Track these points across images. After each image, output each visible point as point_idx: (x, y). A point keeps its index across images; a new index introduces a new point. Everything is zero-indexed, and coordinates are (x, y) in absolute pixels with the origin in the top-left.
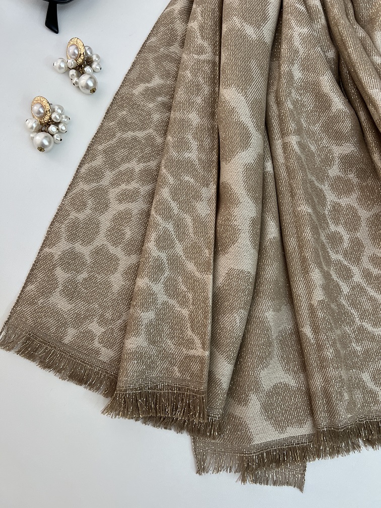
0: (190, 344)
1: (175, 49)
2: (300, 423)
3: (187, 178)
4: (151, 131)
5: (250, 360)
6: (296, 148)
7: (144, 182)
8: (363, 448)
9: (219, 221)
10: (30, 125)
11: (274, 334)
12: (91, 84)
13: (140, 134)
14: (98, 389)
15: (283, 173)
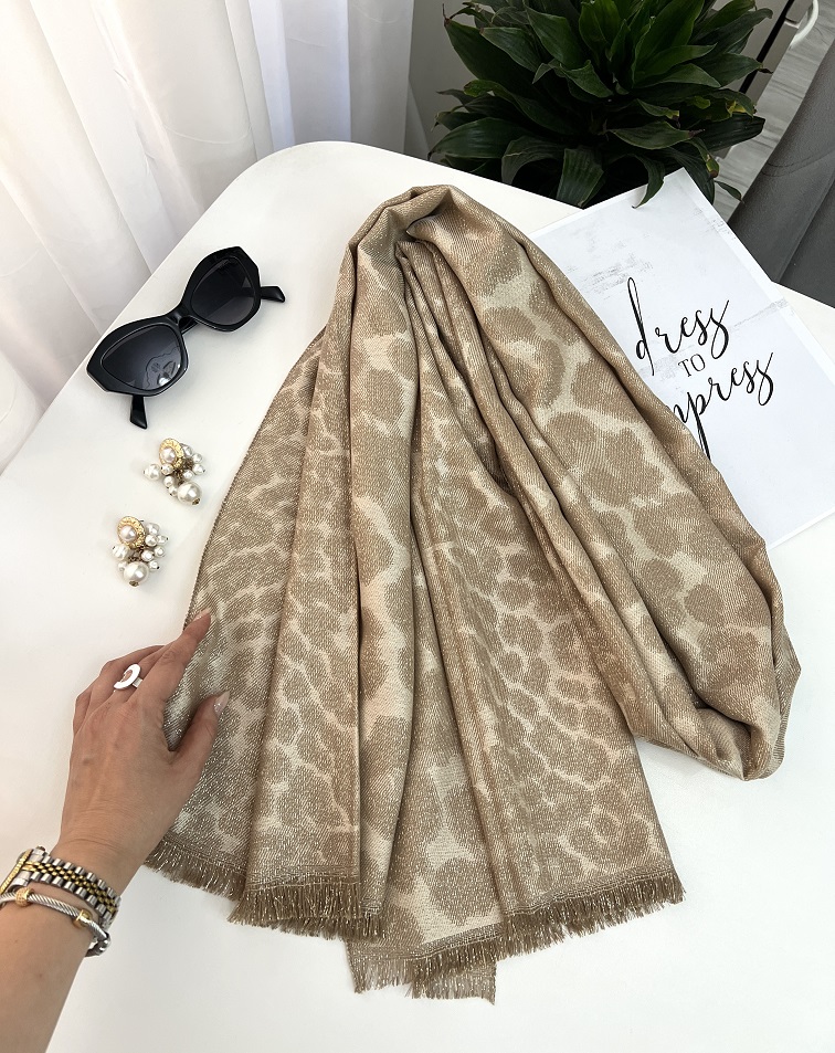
0: (335, 819)
1: (297, 437)
2: (484, 910)
3: (320, 604)
4: (273, 544)
5: (412, 833)
6: (449, 557)
7: (266, 611)
8: (567, 936)
9: (363, 656)
10: (118, 555)
11: (441, 794)
12: (193, 494)
13: (259, 550)
14: (220, 891)
15: (438, 588)
